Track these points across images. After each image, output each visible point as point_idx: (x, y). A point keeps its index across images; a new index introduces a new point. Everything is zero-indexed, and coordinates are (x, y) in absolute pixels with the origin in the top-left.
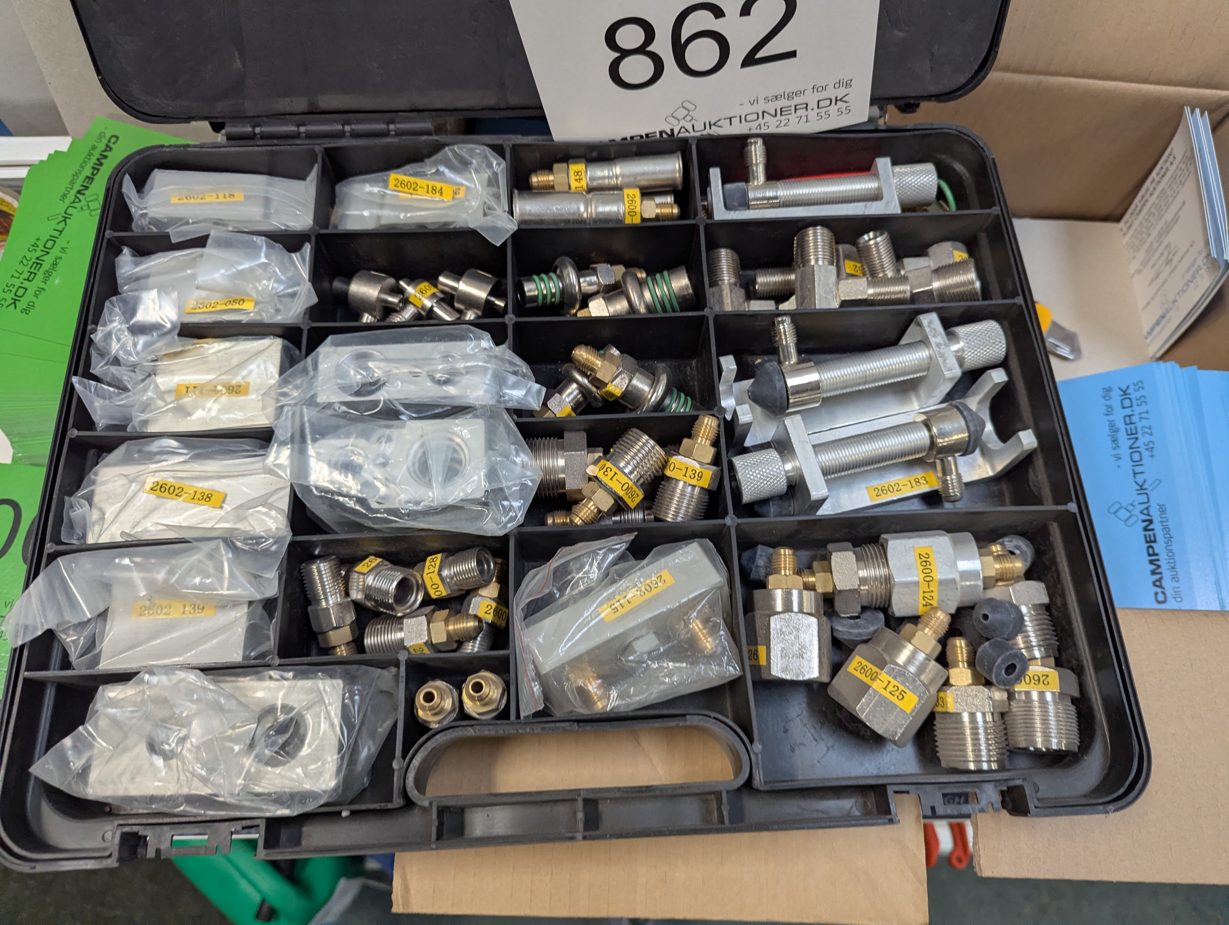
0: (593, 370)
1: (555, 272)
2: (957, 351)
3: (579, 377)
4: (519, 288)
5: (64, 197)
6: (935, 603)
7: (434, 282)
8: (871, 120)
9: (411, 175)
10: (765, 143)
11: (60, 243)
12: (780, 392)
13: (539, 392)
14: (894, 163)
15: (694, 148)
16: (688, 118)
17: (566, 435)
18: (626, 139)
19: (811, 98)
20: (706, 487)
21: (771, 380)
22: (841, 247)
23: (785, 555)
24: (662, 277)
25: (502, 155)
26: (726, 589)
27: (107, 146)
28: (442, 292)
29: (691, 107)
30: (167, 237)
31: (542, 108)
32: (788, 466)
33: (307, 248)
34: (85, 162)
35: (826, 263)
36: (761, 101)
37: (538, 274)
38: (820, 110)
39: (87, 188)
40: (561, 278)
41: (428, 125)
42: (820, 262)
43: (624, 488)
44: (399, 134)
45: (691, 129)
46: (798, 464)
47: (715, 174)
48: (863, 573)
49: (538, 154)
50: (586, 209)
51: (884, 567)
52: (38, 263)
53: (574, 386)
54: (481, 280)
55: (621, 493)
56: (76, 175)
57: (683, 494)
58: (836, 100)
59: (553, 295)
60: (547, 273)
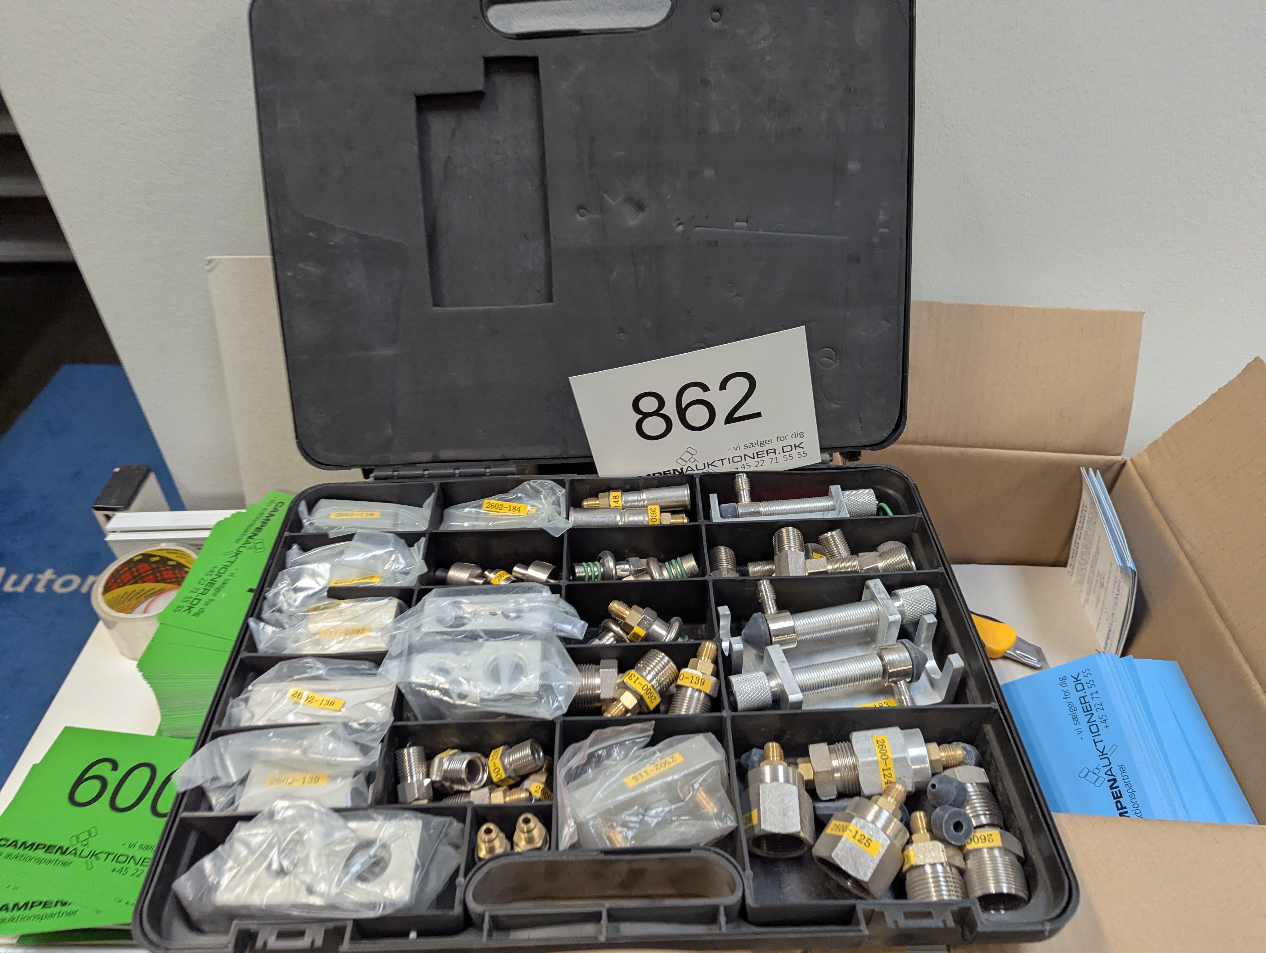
0: (623, 618)
1: (599, 561)
2: (899, 607)
3: (614, 627)
4: (572, 572)
5: (238, 540)
6: (892, 779)
7: (510, 571)
8: (823, 462)
9: (498, 500)
10: (748, 477)
11: (230, 570)
12: (765, 633)
13: (583, 626)
14: (843, 489)
15: (698, 480)
16: (692, 460)
17: (602, 662)
18: (649, 475)
19: (778, 447)
20: (708, 692)
21: (757, 623)
22: (809, 545)
23: (773, 746)
24: (676, 561)
25: (563, 486)
26: (724, 764)
27: (275, 509)
28: (515, 577)
29: (693, 452)
30: (326, 535)
31: (592, 457)
32: (773, 683)
33: (423, 541)
34: (257, 518)
35: (797, 550)
36: (742, 447)
37: (586, 562)
38: (785, 454)
39: (256, 535)
40: (603, 565)
41: (513, 469)
42: (793, 549)
43: (645, 688)
44: (492, 474)
45: (695, 469)
46: (780, 681)
47: (714, 498)
48: (835, 763)
49: (588, 487)
50: (621, 519)
51: (851, 756)
52: (212, 583)
53: (612, 634)
54: (544, 567)
55: (642, 693)
56: (250, 526)
57: (692, 697)
58: (795, 447)
59: (596, 577)
60: (593, 561)
